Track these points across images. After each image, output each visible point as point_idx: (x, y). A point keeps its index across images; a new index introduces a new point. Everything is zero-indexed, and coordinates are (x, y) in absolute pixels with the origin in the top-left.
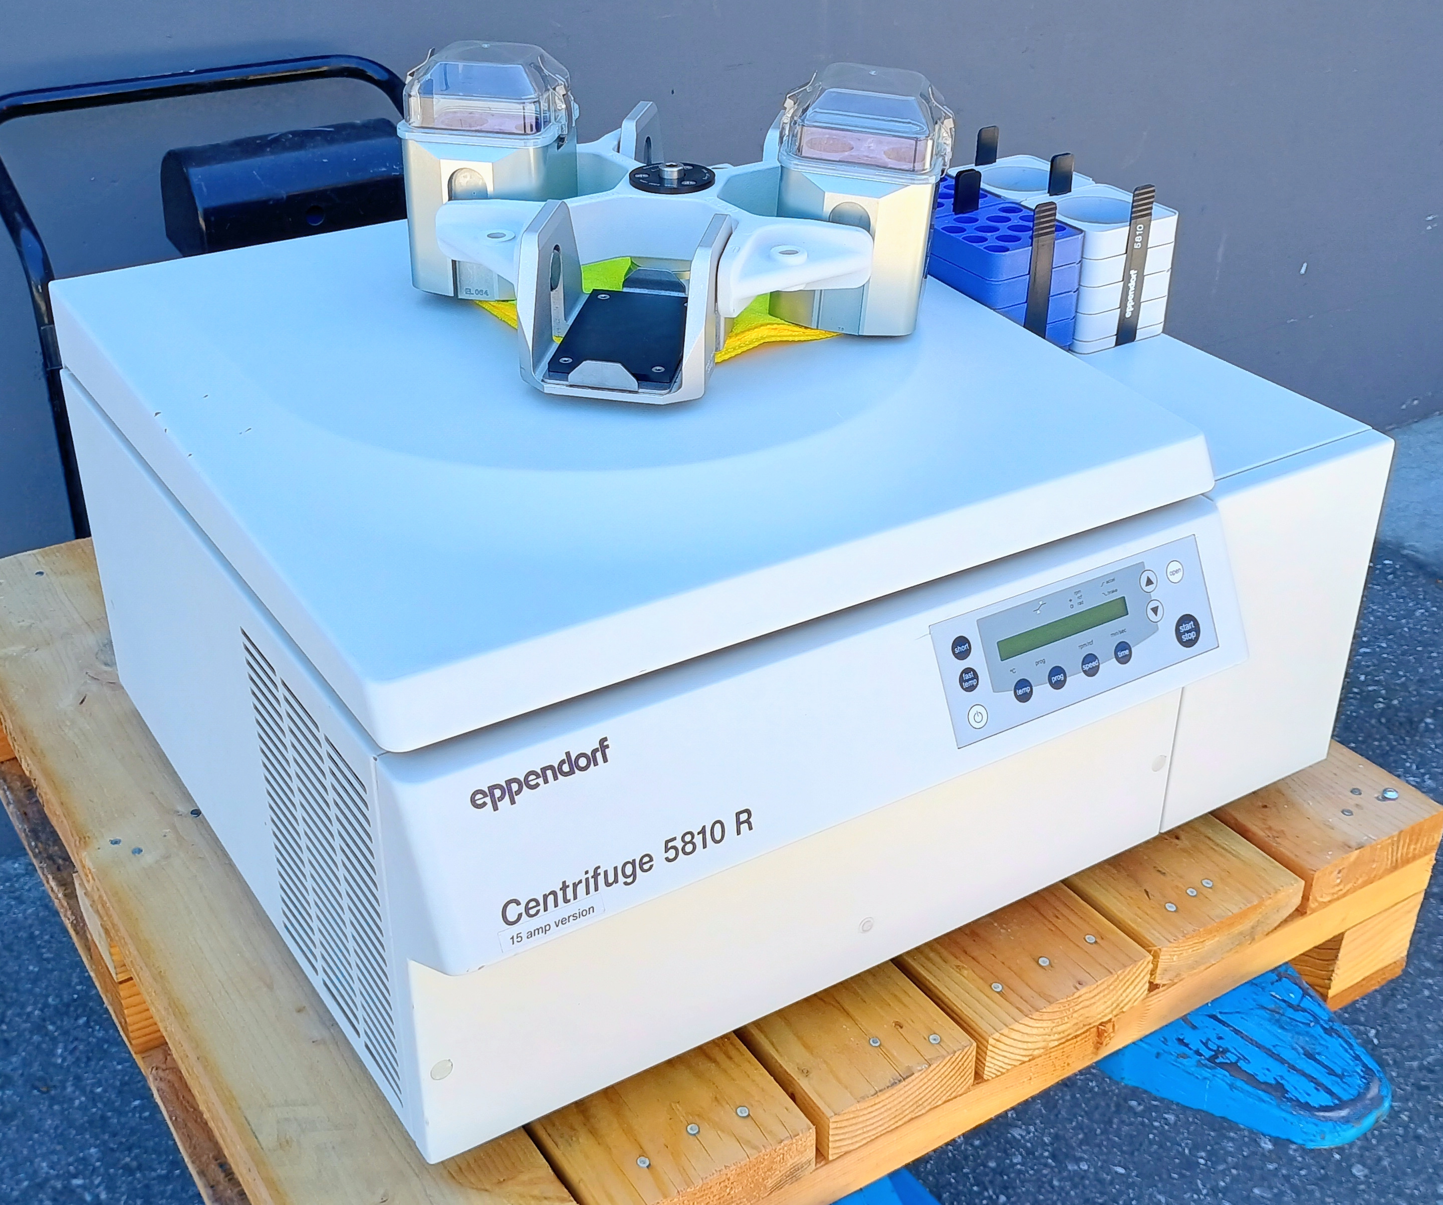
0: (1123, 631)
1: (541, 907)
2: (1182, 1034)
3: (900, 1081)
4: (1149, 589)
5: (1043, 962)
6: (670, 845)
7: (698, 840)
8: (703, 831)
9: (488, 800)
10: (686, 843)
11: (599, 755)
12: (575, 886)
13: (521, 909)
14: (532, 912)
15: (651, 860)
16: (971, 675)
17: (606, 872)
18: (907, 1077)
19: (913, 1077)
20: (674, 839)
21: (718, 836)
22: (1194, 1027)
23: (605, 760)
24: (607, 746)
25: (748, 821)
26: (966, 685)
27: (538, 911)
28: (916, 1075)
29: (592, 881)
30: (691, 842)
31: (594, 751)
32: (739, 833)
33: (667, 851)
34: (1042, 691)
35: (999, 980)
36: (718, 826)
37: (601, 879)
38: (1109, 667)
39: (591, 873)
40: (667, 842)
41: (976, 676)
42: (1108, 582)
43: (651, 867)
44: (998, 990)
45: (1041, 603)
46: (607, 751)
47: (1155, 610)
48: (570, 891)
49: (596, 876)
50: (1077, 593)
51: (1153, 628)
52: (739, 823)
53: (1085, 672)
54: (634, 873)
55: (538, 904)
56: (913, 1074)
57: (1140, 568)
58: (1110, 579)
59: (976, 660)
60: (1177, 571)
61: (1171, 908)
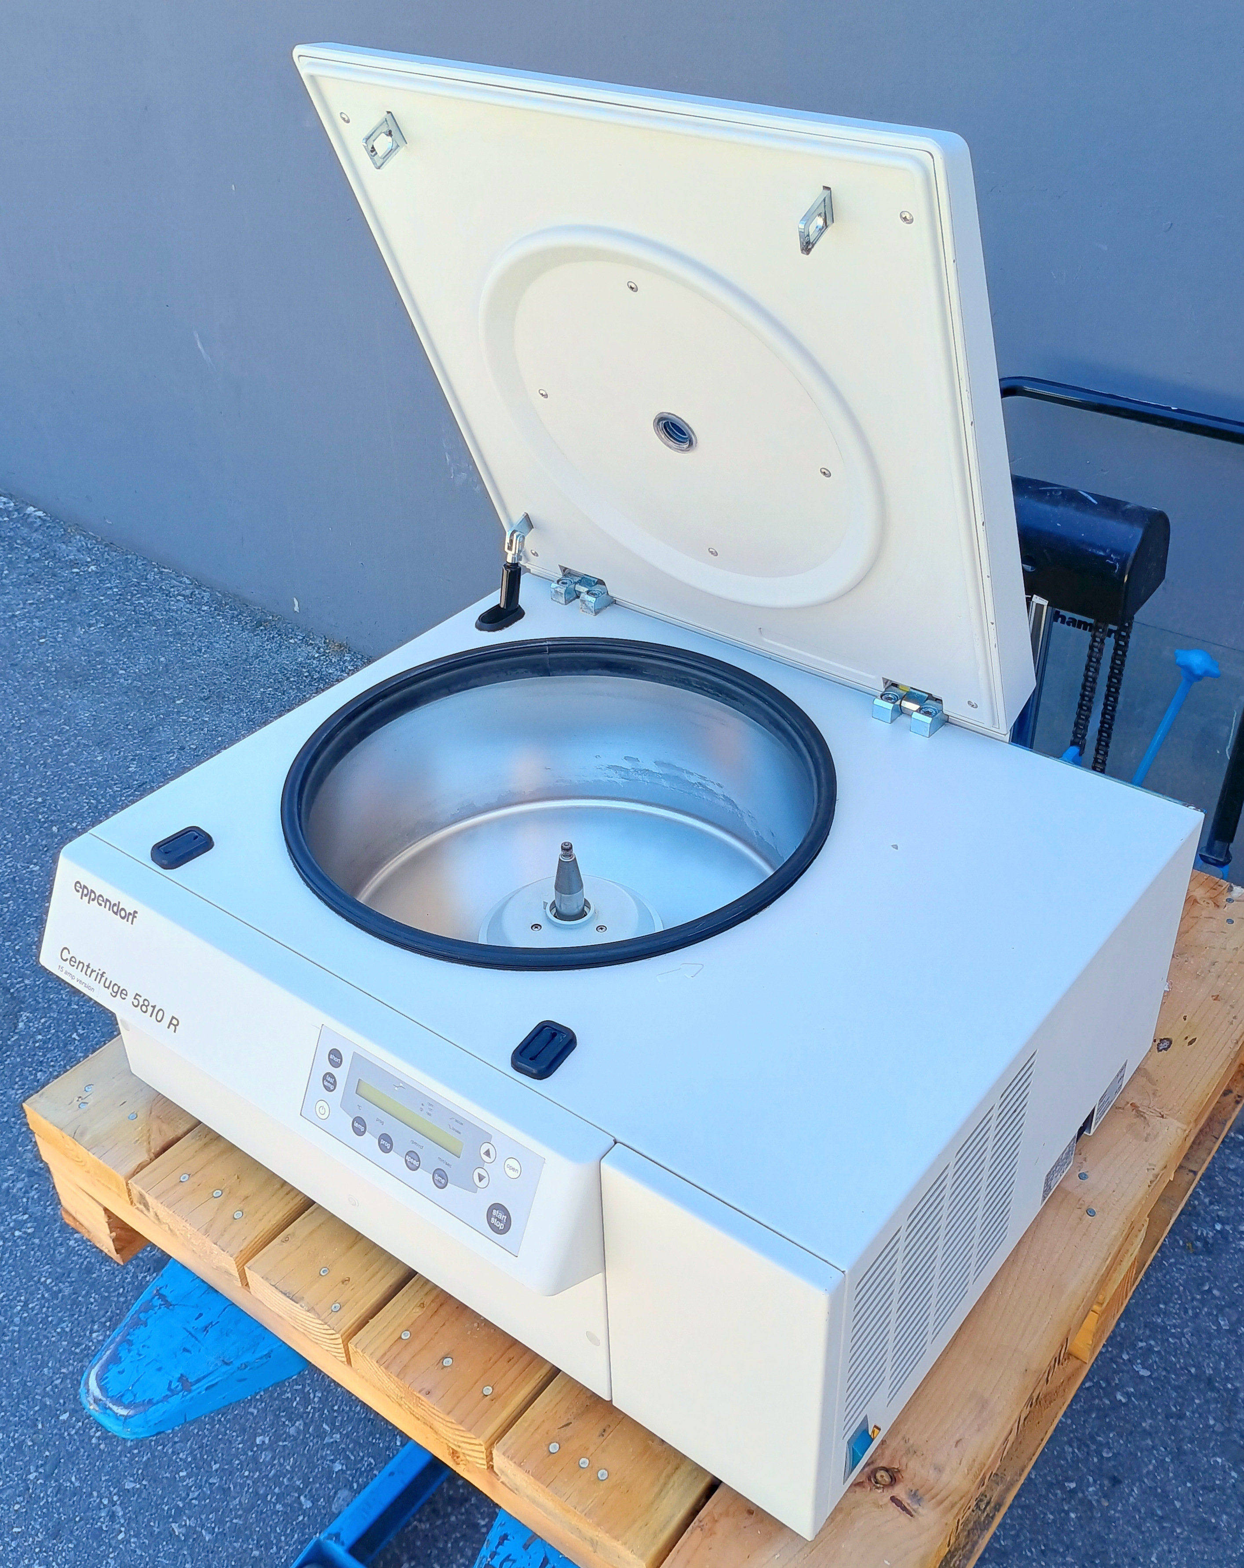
0: (448, 1165)
1: (76, 965)
2: (513, 1538)
3: (288, 1297)
4: (485, 1158)
5: (448, 1362)
6: (137, 997)
7: (150, 1009)
8: (154, 1007)
9: (81, 890)
10: (144, 1005)
11: (131, 917)
12: (93, 971)
13: (69, 957)
14: (72, 963)
15: (126, 995)
16: (332, 1081)
17: (106, 979)
18: (293, 1300)
19: (295, 1304)
20: (140, 996)
21: (159, 1018)
22: (526, 1547)
23: (132, 923)
24: (136, 917)
25: (175, 1026)
26: (326, 1083)
27: (73, 966)
28: (297, 1305)
29: (99, 976)
30: (147, 1006)
31: (130, 914)
32: (168, 1027)
33: (135, 998)
34: (370, 1141)
35: (413, 1336)
36: (161, 1012)
37: (103, 979)
38: (424, 1177)
39: (101, 972)
40: (137, 994)
41: (335, 1084)
42: (457, 1121)
43: (124, 999)
44: (403, 1337)
45: (401, 1085)
46: (135, 919)
47: (481, 1178)
48: (89, 971)
49: (102, 976)
50: (430, 1105)
51: (474, 1189)
52: (171, 1023)
53: (406, 1161)
54: (117, 993)
55: (75, 962)
56: (297, 1303)
57: (488, 1138)
58: (460, 1121)
59: (341, 1074)
60: (513, 1169)
61: (554, 1447)
